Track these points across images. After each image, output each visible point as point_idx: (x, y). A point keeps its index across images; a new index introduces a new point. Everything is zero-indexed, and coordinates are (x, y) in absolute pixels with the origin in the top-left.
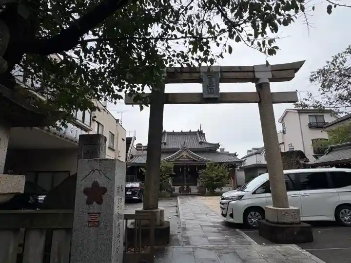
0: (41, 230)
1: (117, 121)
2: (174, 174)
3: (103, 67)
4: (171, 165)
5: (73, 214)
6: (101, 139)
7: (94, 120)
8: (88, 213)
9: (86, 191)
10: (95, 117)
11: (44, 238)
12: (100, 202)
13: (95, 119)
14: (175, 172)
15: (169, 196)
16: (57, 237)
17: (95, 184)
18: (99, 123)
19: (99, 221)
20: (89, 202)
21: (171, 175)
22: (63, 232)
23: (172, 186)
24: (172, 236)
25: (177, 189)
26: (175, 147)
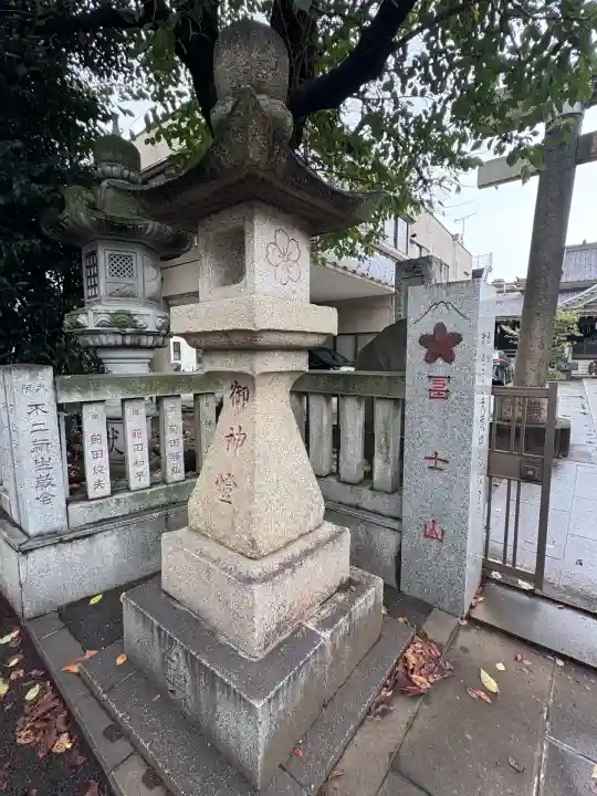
0: (359, 398)
1: (455, 238)
2: (579, 334)
3: (440, 100)
4: (573, 317)
5: (403, 377)
6: (434, 264)
7: (412, 242)
8: (430, 377)
9: (424, 340)
10: (414, 236)
11: (362, 412)
12: (449, 359)
13: (414, 239)
14: (580, 331)
15: (564, 378)
16: (382, 410)
17: (440, 327)
18: (421, 247)
19: (447, 391)
20: (430, 359)
21: (571, 338)
22: (391, 404)
23: (570, 361)
24: (574, 445)
25: (583, 366)
26: (587, 277)
